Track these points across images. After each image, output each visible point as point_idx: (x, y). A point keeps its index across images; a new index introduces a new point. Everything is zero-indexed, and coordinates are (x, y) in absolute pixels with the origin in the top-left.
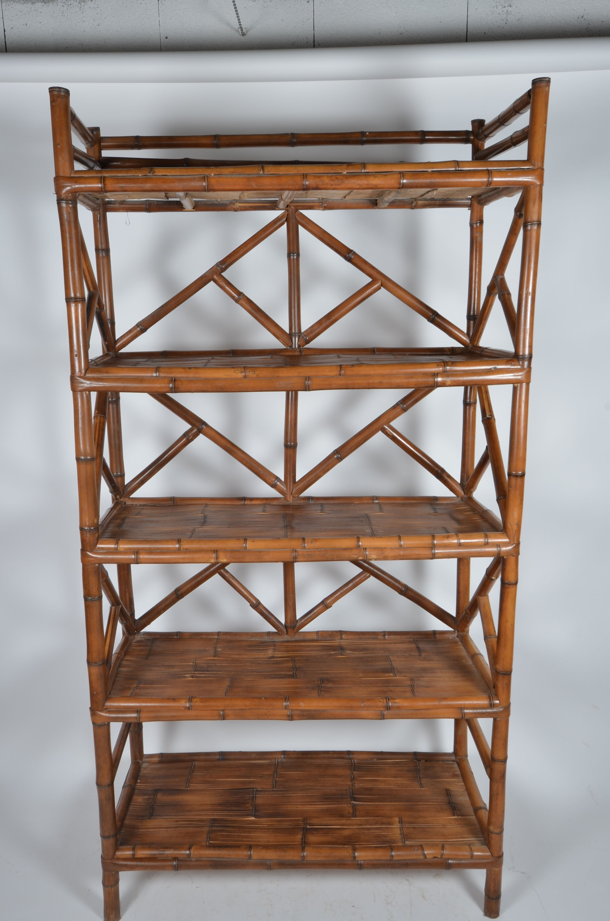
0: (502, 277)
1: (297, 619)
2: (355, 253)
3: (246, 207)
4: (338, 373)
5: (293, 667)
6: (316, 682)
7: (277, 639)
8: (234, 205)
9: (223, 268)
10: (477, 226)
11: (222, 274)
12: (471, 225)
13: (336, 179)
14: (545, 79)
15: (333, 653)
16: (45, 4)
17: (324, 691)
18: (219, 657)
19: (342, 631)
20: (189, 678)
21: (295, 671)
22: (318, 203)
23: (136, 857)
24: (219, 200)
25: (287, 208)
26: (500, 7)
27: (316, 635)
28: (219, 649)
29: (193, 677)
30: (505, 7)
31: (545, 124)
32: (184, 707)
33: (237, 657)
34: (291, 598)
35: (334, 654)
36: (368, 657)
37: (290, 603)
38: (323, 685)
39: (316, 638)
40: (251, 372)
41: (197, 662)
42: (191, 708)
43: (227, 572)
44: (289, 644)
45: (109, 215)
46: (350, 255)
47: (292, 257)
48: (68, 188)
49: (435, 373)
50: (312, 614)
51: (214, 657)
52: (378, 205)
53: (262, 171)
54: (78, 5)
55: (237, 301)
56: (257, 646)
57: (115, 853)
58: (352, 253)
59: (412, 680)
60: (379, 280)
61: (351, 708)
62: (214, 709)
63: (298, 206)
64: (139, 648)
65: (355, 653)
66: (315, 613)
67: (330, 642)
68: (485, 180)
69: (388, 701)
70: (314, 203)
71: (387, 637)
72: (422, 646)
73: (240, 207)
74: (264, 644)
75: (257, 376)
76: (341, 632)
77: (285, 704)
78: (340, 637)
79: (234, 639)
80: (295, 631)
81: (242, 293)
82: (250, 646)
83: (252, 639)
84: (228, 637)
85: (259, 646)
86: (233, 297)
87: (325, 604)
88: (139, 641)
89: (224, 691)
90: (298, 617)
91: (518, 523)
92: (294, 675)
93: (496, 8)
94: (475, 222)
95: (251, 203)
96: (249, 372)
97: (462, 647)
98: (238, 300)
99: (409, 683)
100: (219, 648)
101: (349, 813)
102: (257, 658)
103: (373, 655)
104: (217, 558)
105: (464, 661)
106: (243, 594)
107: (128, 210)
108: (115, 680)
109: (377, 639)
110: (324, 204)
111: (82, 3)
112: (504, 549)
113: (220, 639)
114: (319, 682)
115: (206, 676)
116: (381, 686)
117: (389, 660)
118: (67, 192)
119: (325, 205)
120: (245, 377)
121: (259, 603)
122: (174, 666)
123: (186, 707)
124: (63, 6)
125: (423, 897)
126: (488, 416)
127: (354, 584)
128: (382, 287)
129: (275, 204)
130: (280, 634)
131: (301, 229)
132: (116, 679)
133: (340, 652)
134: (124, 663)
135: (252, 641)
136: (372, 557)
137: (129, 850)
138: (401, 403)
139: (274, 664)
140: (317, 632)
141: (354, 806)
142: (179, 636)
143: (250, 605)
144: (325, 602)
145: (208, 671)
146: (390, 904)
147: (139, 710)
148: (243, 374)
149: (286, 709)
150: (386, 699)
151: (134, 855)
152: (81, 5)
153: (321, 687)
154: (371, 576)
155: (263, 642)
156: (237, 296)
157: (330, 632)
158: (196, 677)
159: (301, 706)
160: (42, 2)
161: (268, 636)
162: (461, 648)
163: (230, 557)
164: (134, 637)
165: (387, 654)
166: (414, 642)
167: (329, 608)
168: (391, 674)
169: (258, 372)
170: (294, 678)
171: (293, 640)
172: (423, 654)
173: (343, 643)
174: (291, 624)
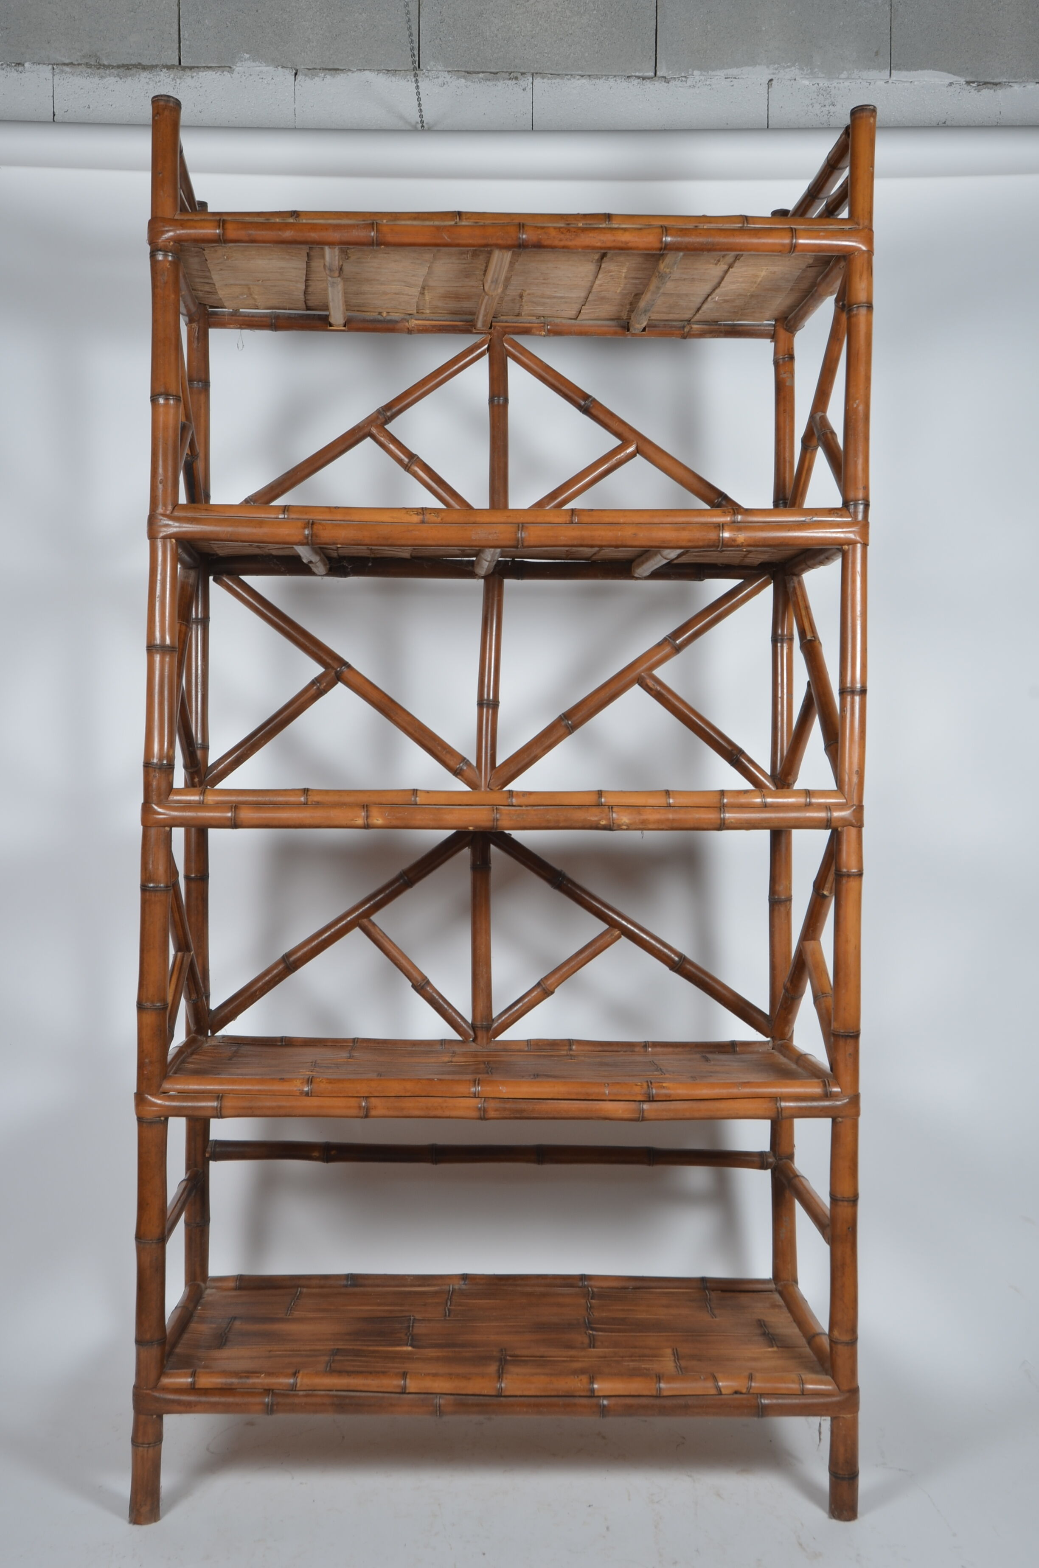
0: (823, 414)
1: (494, 1015)
2: (594, 400)
3: (426, 326)
4: (568, 519)
5: (486, 1068)
7: (458, 1048)
8: (408, 322)
9: (388, 416)
10: (783, 361)
11: (386, 427)
12: (776, 363)
14: (868, 107)
16: (121, 79)
17: (540, 1078)
18: (357, 1059)
19: (572, 1040)
21: (490, 1070)
22: (538, 323)
23: (197, 1386)
24: (384, 314)
25: (490, 331)
26: (817, 106)
27: (519, 1043)
28: (357, 1054)
30: (825, 106)
31: (871, 168)
32: (299, 1090)
33: (388, 1060)
39: (525, 1049)
40: (433, 515)
42: (311, 1093)
43: (374, 924)
44: (481, 1053)
45: (212, 332)
46: (588, 404)
47: (496, 402)
48: (171, 234)
49: (719, 524)
50: (519, 1006)
51: (348, 1059)
52: (631, 329)
53: (458, 217)
54: (171, 83)
55: (407, 468)
56: (423, 1053)
57: (159, 1378)
58: (591, 399)
60: (633, 445)
61: (587, 1096)
62: (351, 1094)
63: (507, 327)
64: (215, 1051)
66: (525, 1003)
67: (550, 1053)
68: (787, 241)
69: (650, 1085)
70: (532, 323)
71: (650, 1049)
72: (711, 1056)
73: (417, 325)
75: (441, 520)
76: (570, 1042)
77: (473, 1089)
78: (567, 1048)
79: (383, 1046)
80: (488, 1038)
81: (416, 455)
82: (410, 1053)
83: (414, 1049)
84: (372, 1045)
85: (427, 1053)
86: (400, 461)
87: (544, 987)
88: (214, 1046)
90: (495, 1011)
91: (857, 771)
92: (488, 1073)
93: (811, 106)
94: (781, 357)
95: (435, 320)
96: (430, 514)
98: (409, 465)
100: (358, 1052)
101: (582, 1343)
102: (423, 1062)
104: (367, 817)
106: (400, 964)
107: (243, 325)
109: (632, 1051)
110: (548, 325)
111: (178, 80)
112: (836, 814)
113: (357, 1046)
115: (335, 1072)
118: (169, 239)
119: (549, 327)
120: (423, 521)
121: (427, 982)
122: (278, 1065)
123: (303, 1090)
124: (148, 83)
125: (719, 1495)
126: (809, 638)
127: (592, 951)
128: (638, 455)
129: (471, 324)
130: (465, 1045)
131: (511, 363)
133: (569, 1058)
136: (623, 821)
137: (185, 1376)
138: (670, 637)
139: (453, 1066)
140: (529, 1042)
141: (592, 1336)
142: (285, 1042)
143: (412, 986)
144: (542, 984)
145: (338, 1068)
146: (657, 1502)
148: (421, 517)
149: (475, 1097)
150: (647, 1082)
151: (193, 1384)
152: (176, 83)
154: (622, 936)
155: (433, 1051)
156: (406, 460)
157: (551, 1041)
159: (501, 1092)
160: (115, 77)
161: (442, 1046)
163: (388, 815)
164: (205, 1040)
166: (698, 1053)
167: (550, 995)
169: (443, 514)
171: (486, 1050)
172: (713, 1062)
173: (574, 1053)
174: (482, 1021)
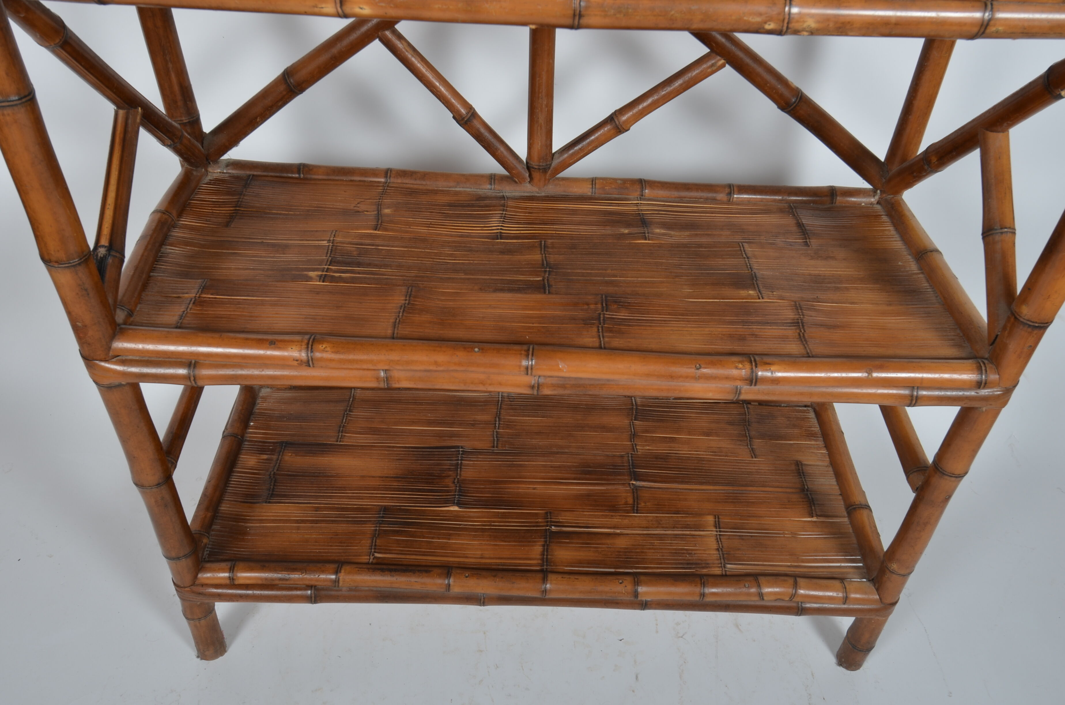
1: (554, 150)
5: (543, 265)
6: (592, 306)
7: (509, 190)
15: (626, 231)
17: (610, 330)
18: (386, 230)
19: (645, 181)
20: (317, 282)
21: (547, 275)
23: (235, 581)
27: (591, 186)
28: (387, 211)
29: (323, 278)
32: (297, 360)
33: (423, 230)
34: (544, 106)
35: (629, 234)
36: (700, 246)
37: (542, 118)
38: (608, 314)
39: (590, 194)
41: (338, 239)
42: (313, 364)
43: (400, 37)
44: (535, 205)
50: (584, 143)
51: (376, 230)
56: (468, 206)
57: (196, 577)
59: (797, 307)
61: (672, 377)
62: (365, 366)
64: (214, 198)
65: (672, 233)
66: (593, 141)
67: (618, 205)
69: (754, 368)
71: (735, 196)
72: (808, 220)
74: (482, 203)
76: (642, 183)
77: (524, 363)
78: (639, 193)
79: (421, 187)
80: (547, 178)
82: (451, 205)
83: (458, 189)
84: (409, 182)
85: (473, 206)
87: (617, 123)
88: (217, 181)
89: (392, 320)
90: (556, 147)
92: (544, 285)
97: (892, 228)
99: (790, 315)
100: (388, 208)
101: (626, 503)
102: (467, 237)
103: (710, 240)
105: (900, 263)
106: (438, 91)
108: (150, 277)
109: (714, 200)
113: (390, 185)
114: (599, 306)
115: (353, 278)
116: (732, 323)
117: (745, 256)
121: (473, 114)
122: (286, 247)
123: (301, 361)
127: (684, 82)
130: (516, 182)
132: (152, 274)
133: (640, 230)
134: (177, 233)
135: (457, 193)
137: (224, 568)
139: (502, 252)
140: (593, 181)
141: (635, 490)
142: (303, 174)
143: (454, 117)
144: (616, 120)
145: (359, 264)
146: (682, 637)
147: (193, 362)
149: (527, 374)
150: (751, 362)
151: (232, 578)
153: (604, 317)
154: (726, 64)
155: (480, 198)
157: (619, 182)
158: (333, 279)
159: (560, 370)
161: (491, 184)
162: (889, 230)
164: (207, 171)
165: (738, 238)
166: (791, 209)
167: (623, 133)
168: (751, 292)
170: (545, 293)
171: (543, 194)
172: (814, 242)
173: (645, 207)
174: (540, 162)
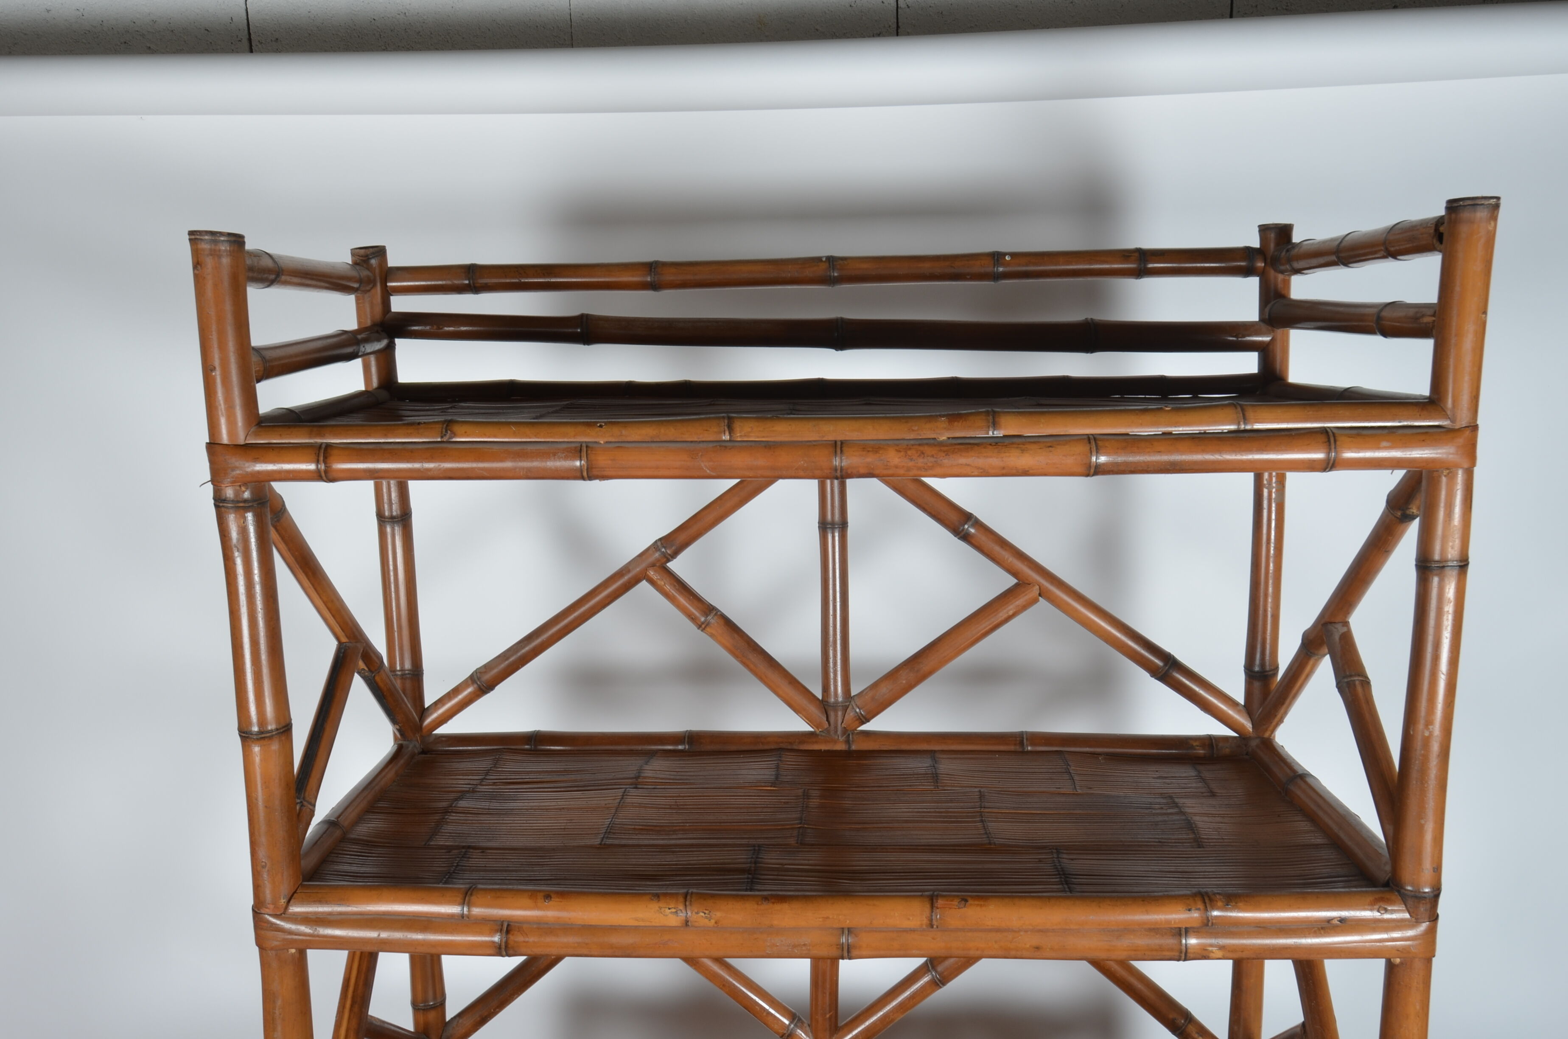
0: (1344, 623)
4: (925, 921)
9: (671, 552)
11: (668, 565)
13: (919, 456)
14: (1487, 200)
40: (702, 914)
46: (966, 526)
47: (830, 533)
49: (1180, 929)
53: (727, 433)
55: (702, 626)
58: (971, 522)
60: (1034, 586)
68: (1319, 456)
86: (693, 619)
120: (686, 923)
128: (1040, 598)
148: (682, 915)
156: (701, 618)
169: (719, 914)
